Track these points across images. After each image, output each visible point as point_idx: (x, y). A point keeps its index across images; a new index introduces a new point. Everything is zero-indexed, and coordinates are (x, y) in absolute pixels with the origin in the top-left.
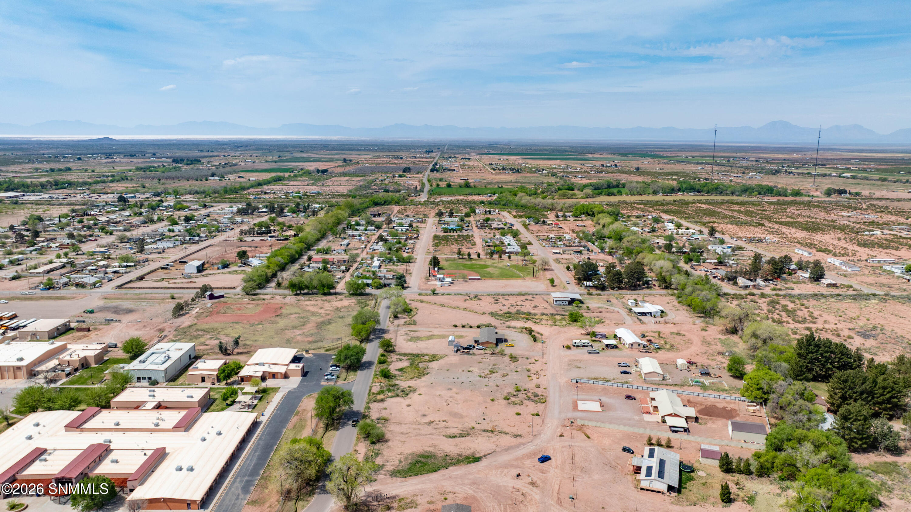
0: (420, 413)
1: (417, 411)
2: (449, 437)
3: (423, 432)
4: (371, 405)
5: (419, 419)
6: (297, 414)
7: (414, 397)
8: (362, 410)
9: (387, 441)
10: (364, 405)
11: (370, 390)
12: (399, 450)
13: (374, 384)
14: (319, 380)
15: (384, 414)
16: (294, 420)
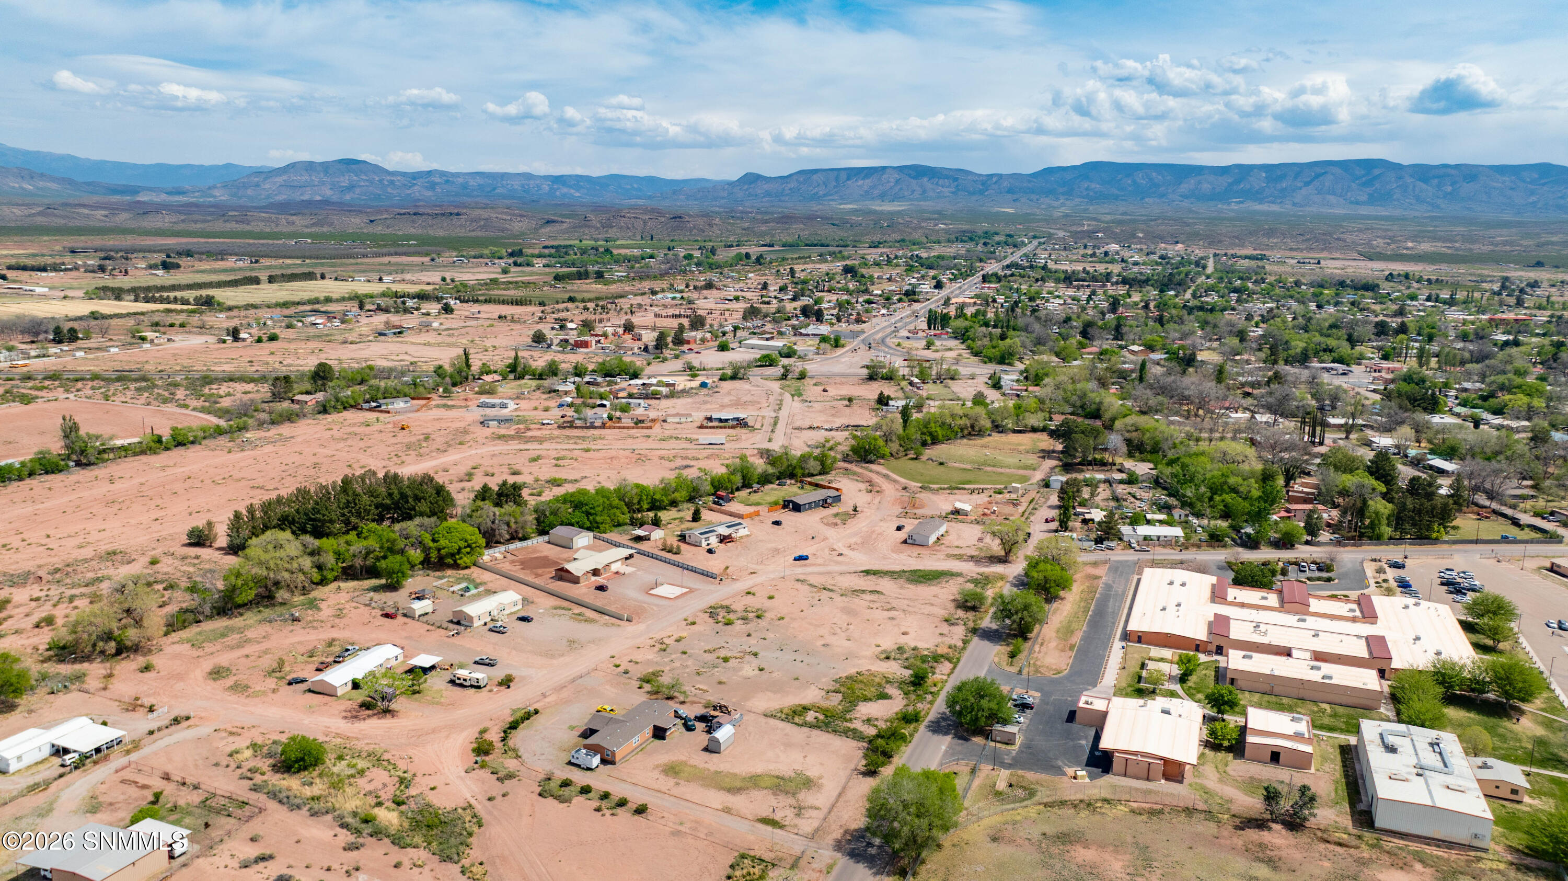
0: (894, 622)
1: (898, 625)
2: (878, 592)
3: (906, 602)
4: (960, 644)
5: (902, 615)
6: (1071, 648)
7: (888, 644)
8: (976, 640)
9: (954, 600)
10: (971, 647)
11: (954, 668)
12: (944, 591)
13: (945, 677)
14: (1044, 701)
15: (945, 628)
16: (1076, 639)
